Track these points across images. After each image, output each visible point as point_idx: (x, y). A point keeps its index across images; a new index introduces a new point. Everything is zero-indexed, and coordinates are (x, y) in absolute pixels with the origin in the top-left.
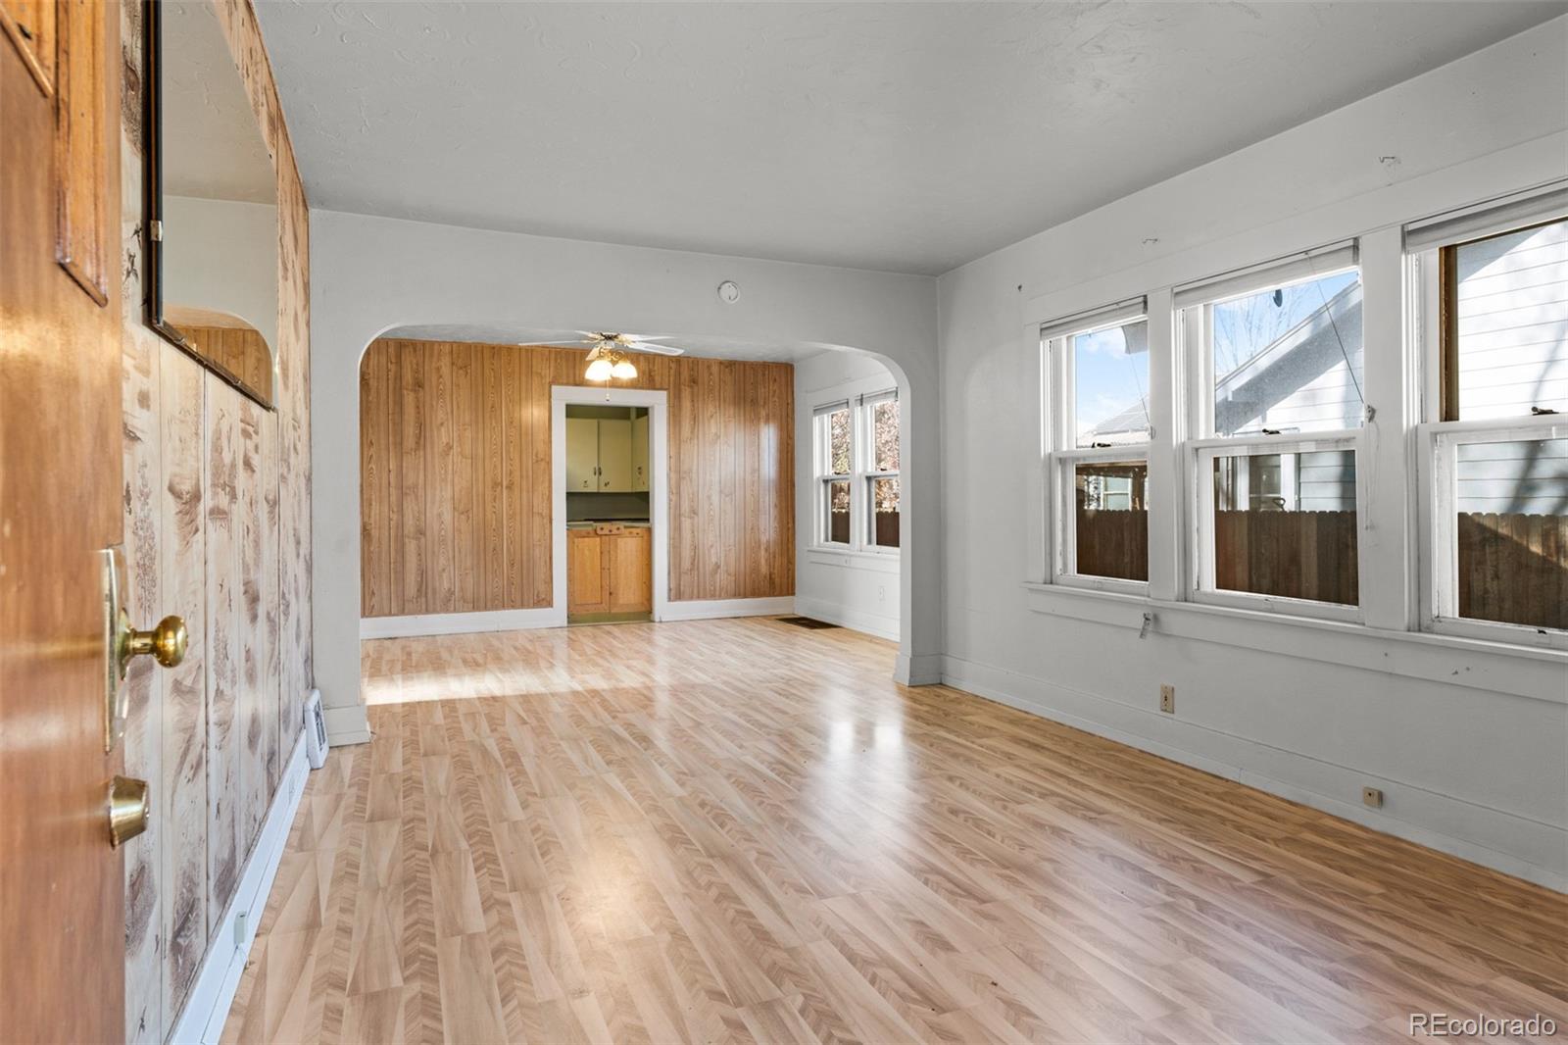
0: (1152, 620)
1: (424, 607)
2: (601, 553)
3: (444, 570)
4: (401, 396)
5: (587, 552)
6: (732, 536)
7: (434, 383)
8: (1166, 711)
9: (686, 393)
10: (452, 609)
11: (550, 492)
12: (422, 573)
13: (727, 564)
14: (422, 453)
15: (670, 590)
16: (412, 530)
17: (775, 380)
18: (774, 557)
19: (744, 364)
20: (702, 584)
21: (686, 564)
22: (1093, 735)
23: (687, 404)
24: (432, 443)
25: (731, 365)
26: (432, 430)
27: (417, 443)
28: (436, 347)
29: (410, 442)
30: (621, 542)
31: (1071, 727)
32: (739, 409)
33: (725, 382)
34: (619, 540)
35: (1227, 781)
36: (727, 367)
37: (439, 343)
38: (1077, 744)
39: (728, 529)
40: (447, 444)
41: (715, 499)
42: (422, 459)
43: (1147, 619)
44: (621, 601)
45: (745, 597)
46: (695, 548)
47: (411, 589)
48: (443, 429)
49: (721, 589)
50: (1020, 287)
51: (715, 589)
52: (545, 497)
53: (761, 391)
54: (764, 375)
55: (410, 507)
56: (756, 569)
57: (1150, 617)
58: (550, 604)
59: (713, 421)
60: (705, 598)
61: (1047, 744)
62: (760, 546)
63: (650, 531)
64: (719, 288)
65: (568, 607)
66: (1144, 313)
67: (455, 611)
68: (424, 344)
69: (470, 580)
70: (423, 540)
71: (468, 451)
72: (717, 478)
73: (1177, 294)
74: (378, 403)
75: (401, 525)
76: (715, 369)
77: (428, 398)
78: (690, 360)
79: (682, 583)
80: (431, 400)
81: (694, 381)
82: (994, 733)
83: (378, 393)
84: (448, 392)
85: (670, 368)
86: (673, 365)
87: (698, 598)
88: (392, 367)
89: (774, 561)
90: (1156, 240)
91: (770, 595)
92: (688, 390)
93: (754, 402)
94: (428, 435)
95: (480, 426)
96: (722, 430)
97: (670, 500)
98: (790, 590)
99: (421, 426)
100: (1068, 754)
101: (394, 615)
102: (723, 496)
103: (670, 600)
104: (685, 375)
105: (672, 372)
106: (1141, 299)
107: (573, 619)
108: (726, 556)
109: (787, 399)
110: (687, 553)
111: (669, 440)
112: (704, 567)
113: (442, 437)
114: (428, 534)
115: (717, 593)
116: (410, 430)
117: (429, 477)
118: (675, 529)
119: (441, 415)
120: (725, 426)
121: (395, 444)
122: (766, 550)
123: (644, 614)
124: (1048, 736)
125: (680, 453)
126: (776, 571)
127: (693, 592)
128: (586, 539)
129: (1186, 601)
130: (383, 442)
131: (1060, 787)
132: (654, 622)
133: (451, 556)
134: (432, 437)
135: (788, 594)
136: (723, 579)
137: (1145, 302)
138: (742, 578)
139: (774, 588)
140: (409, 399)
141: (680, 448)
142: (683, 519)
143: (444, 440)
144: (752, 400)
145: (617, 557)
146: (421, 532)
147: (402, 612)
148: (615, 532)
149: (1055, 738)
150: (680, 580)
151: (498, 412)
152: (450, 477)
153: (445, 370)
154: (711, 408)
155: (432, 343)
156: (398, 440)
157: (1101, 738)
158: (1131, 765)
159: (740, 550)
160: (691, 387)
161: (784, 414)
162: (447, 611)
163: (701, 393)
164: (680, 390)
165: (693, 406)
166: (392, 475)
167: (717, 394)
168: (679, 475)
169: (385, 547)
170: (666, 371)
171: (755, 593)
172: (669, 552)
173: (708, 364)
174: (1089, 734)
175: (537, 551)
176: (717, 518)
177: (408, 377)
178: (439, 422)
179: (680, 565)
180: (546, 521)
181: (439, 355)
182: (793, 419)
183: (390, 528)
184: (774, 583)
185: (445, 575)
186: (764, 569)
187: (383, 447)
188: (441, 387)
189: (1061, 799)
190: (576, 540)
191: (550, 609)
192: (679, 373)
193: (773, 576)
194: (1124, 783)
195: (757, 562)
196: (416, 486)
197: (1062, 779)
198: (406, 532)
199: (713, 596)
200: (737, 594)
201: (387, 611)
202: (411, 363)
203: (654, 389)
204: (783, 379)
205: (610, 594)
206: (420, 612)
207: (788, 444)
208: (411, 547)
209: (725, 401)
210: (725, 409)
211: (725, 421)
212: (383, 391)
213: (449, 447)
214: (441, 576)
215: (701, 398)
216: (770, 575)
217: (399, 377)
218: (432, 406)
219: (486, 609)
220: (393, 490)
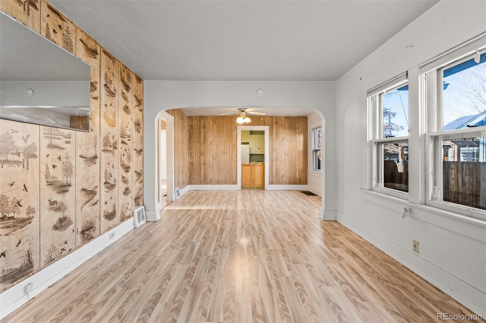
0: (409, 211)
1: (205, 183)
2: (251, 170)
3: (210, 174)
4: (200, 130)
5: (247, 170)
6: (288, 166)
7: (208, 126)
8: (415, 251)
9: (275, 126)
10: (212, 183)
11: (237, 154)
12: (205, 174)
13: (286, 174)
14: (205, 144)
15: (269, 181)
16: (203, 163)
17: (302, 121)
18: (301, 173)
19: (292, 117)
20: (279, 180)
21: (274, 174)
22: (384, 253)
23: (275, 129)
24: (207, 141)
25: (288, 118)
26: (207, 138)
27: (204, 142)
28: (209, 117)
29: (202, 142)
30: (256, 168)
31: (376, 248)
32: (290, 131)
33: (286, 123)
34: (255, 167)
35: (443, 293)
36: (287, 118)
37: (209, 116)
38: (374, 257)
39: (287, 165)
40: (211, 142)
41: (283, 156)
42: (205, 146)
43: (406, 210)
44: (256, 184)
45: (292, 184)
46: (277, 170)
47: (202, 178)
48: (210, 138)
49: (285, 182)
50: (361, 79)
51: (283, 182)
52: (235, 155)
53: (297, 125)
54: (298, 120)
55: (202, 158)
56: (295, 176)
57: (408, 210)
58: (236, 184)
59: (282, 134)
60: (280, 184)
61: (360, 254)
62: (296, 170)
63: (264, 165)
64: (257, 91)
65: (241, 185)
66: (407, 79)
67: (213, 184)
68: (206, 116)
69: (216, 176)
70: (205, 166)
71: (216, 144)
72: (284, 151)
73: (421, 67)
74: (195, 132)
75: (200, 162)
76: (283, 119)
77: (207, 130)
78: (276, 117)
79: (273, 179)
80: (207, 131)
81: (277, 123)
82: (342, 246)
83: (195, 129)
84: (211, 128)
85: (270, 119)
86: (271, 119)
87: (278, 184)
88: (198, 123)
89: (301, 174)
90: (413, 46)
91: (299, 184)
92: (275, 125)
93: (295, 128)
94: (206, 139)
95: (219, 137)
96: (285, 136)
97: (270, 156)
98: (306, 183)
99: (205, 137)
100: (367, 261)
101: (199, 184)
102: (285, 155)
103: (269, 184)
104: (274, 121)
105: (270, 120)
106: (405, 73)
107: (243, 188)
108: (286, 172)
109: (305, 127)
110: (274, 171)
111: (269, 140)
112: (279, 175)
113: (210, 140)
114: (206, 165)
115: (283, 183)
116: (202, 138)
117: (207, 150)
118: (271, 164)
119: (209, 134)
120: (286, 135)
121: (199, 142)
122: (298, 171)
123: (262, 187)
124: (363, 250)
125: (272, 143)
126: (301, 177)
127: (276, 182)
128: (247, 167)
129: (425, 204)
130: (196, 141)
131: (352, 280)
132: (265, 190)
133: (212, 170)
134: (207, 140)
135: (305, 184)
136: (285, 179)
137: (407, 74)
138: (291, 179)
139: (301, 182)
140: (202, 130)
141: (273, 142)
142: (273, 161)
143: (210, 141)
144: (294, 128)
145: (255, 172)
146: (205, 164)
147: (200, 184)
148: (254, 165)
149: (366, 252)
150: (272, 179)
151: (224, 134)
152: (212, 150)
153: (211, 123)
154: (282, 130)
155: (208, 116)
156: (200, 141)
157: (387, 255)
158: (393, 273)
159: (290, 172)
160: (276, 124)
161: (304, 131)
162: (211, 184)
163: (279, 126)
164: (273, 126)
165: (277, 130)
166: (198, 149)
167: (284, 126)
168: (272, 149)
169: (196, 167)
170: (269, 120)
171: (295, 183)
172: (269, 171)
173: (281, 118)
174: (383, 252)
175: (233, 169)
176: (284, 161)
177: (202, 125)
178: (209, 136)
179: (272, 174)
180: (236, 161)
181: (209, 119)
182: (307, 133)
183: (197, 163)
184: (301, 180)
185: (210, 175)
186: (298, 176)
187: (196, 143)
188: (210, 127)
189: (349, 287)
190: (244, 167)
191: (236, 185)
192: (272, 121)
193: (301, 179)
194: (386, 284)
195: (296, 175)
196: (204, 152)
197: (356, 275)
198: (201, 164)
199: (282, 184)
200: (289, 183)
201: (197, 184)
202: (203, 121)
203: (265, 125)
204: (304, 121)
205: (253, 182)
206: (204, 184)
207: (305, 140)
208: (202, 167)
209: (286, 128)
210: (286, 130)
211: (286, 134)
212: (196, 129)
213: (212, 143)
214: (209, 175)
215: (279, 127)
216: (300, 178)
217: (200, 125)
218: (207, 132)
219: (220, 184)
220: (198, 154)
